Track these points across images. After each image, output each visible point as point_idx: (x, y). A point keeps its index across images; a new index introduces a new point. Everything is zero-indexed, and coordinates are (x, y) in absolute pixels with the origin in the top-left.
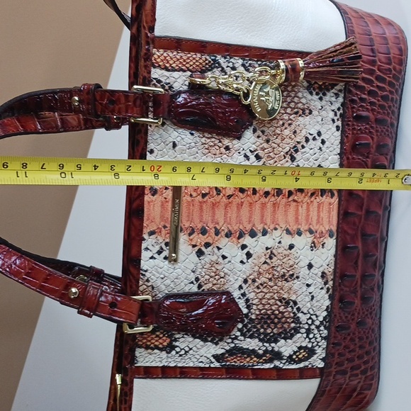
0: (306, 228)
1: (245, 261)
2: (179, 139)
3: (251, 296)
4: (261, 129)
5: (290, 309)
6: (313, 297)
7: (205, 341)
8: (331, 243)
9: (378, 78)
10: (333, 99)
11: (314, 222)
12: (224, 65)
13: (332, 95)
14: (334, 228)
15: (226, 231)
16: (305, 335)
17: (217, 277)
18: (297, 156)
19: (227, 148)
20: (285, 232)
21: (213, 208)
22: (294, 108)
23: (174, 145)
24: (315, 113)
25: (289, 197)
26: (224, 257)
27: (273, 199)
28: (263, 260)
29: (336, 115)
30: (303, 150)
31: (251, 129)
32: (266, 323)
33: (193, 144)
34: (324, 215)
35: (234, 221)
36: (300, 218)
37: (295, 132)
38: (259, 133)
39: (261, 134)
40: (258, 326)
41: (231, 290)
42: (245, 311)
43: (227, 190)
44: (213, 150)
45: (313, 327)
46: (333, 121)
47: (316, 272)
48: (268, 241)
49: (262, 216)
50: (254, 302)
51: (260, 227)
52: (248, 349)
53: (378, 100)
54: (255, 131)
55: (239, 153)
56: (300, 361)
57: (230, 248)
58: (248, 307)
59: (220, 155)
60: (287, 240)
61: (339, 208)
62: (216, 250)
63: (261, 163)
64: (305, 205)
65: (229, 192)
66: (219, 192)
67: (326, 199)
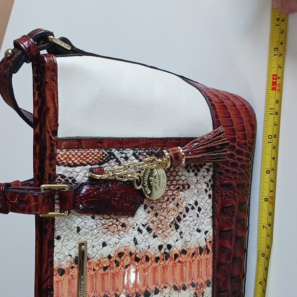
0: (190, 282)
2: (82, 224)
4: (151, 205)
8: (208, 291)
9: (239, 152)
10: (206, 174)
11: (196, 278)
12: (118, 156)
13: (205, 170)
14: (210, 279)
18: (181, 224)
19: (123, 225)
20: (173, 288)
21: (113, 278)
22: (176, 185)
23: (79, 229)
24: (192, 187)
25: (175, 259)
27: (163, 263)
29: (208, 186)
30: (185, 219)
31: (142, 206)
33: (95, 227)
34: (203, 269)
36: (184, 275)
37: (178, 205)
38: (149, 209)
39: (150, 210)
43: (124, 262)
44: (112, 229)
46: (206, 191)
49: (154, 278)
51: (153, 288)
53: (239, 170)
54: (145, 208)
55: (134, 228)
59: (117, 233)
60: (175, 295)
61: (213, 261)
63: (152, 234)
64: (188, 264)
65: (126, 263)
66: (117, 264)
67: (204, 256)
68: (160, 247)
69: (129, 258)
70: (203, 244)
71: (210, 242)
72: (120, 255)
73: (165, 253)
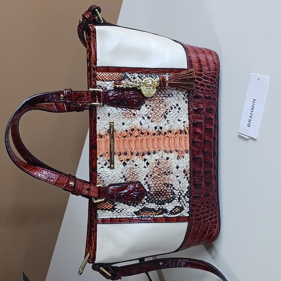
0: (174, 149)
1: (146, 166)
2: (111, 112)
3: (150, 183)
4: (149, 104)
5: (169, 188)
6: (180, 182)
7: (130, 205)
8: (187, 156)
9: (204, 78)
11: (178, 147)
12: (130, 77)
14: (188, 149)
15: (136, 153)
16: (178, 201)
17: (133, 175)
18: (168, 116)
19: (134, 114)
20: (164, 152)
21: (129, 143)
22: (164, 94)
23: (109, 115)
24: (174, 95)
25: (165, 135)
26: (136, 165)
27: (157, 136)
28: (155, 165)
29: (185, 96)
30: (170, 113)
31: (145, 105)
32: (158, 195)
33: (118, 114)
34: (183, 142)
35: (139, 148)
36: (171, 145)
37: (165, 105)
39: (149, 107)
40: (155, 197)
41: (140, 181)
42: (148, 190)
44: (127, 116)
45: (181, 196)
46: (184, 99)
47: (181, 170)
48: (156, 156)
49: (153, 145)
50: (152, 186)
51: (152, 150)
52: (150, 208)
53: (205, 88)
54: (146, 106)
55: (140, 116)
56: (176, 213)
57: (138, 161)
58: (149, 188)
59: (131, 118)
60: (165, 155)
61: (190, 139)
62: (132, 162)
63: (150, 120)
64: (173, 139)
65: (136, 135)
66: (131, 135)
67: (183, 135)
68: (156, 128)
69: (137, 132)
70: (182, 129)
71: (187, 128)
72: (133, 130)
73: (158, 131)
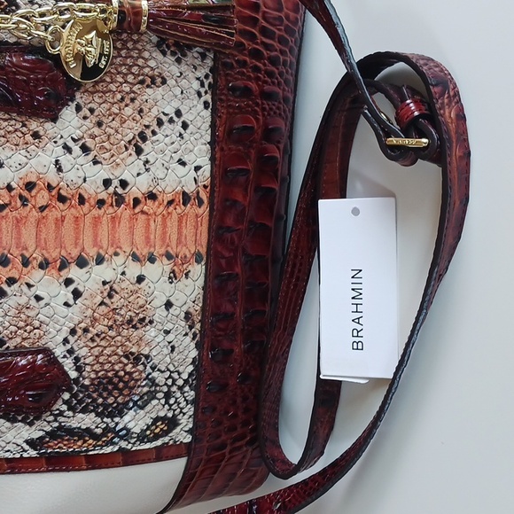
0: (163, 251)
1: (71, 302)
3: (83, 352)
4: (89, 106)
5: (141, 367)
6: (173, 348)
7: (13, 421)
8: (198, 271)
10: (198, 62)
11: (174, 244)
13: (196, 55)
14: (203, 251)
15: (40, 259)
16: (163, 401)
17: (28, 328)
18: (147, 147)
19: (36, 135)
20: (130, 257)
21: (17, 226)
22: (139, 75)
24: (171, 82)
25: (134, 207)
26: (38, 298)
27: (111, 210)
28: (99, 299)
29: (202, 85)
30: (154, 138)
31: (73, 105)
32: (105, 389)
34: (188, 231)
35: (51, 244)
36: (152, 237)
37: (141, 111)
38: (85, 111)
39: (88, 113)
40: (95, 395)
41: (51, 345)
42: (73, 374)
43: (38, 199)
44: (13, 138)
45: (174, 389)
46: (199, 94)
47: (177, 312)
48: (105, 272)
49: (96, 236)
50: (87, 361)
51: (92, 252)
52: (79, 428)
53: (265, 65)
54: (78, 108)
55: (55, 142)
56: (157, 437)
57: (47, 285)
58: (79, 369)
59: (24, 146)
60: (134, 270)
61: (210, 220)
62: (25, 288)
63: (91, 157)
64: (159, 219)
65: (41, 201)
66: (24, 201)
67: (191, 209)
68: (107, 183)
69: (45, 193)
70: (190, 188)
71: (205, 187)
72: (30, 186)
73: (115, 193)
